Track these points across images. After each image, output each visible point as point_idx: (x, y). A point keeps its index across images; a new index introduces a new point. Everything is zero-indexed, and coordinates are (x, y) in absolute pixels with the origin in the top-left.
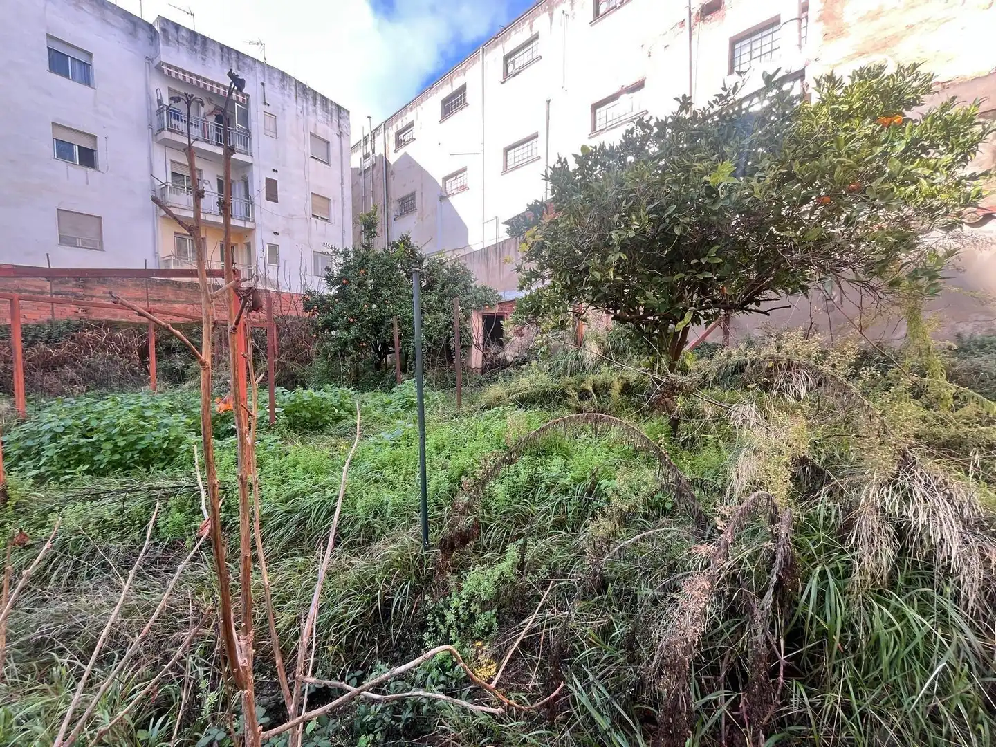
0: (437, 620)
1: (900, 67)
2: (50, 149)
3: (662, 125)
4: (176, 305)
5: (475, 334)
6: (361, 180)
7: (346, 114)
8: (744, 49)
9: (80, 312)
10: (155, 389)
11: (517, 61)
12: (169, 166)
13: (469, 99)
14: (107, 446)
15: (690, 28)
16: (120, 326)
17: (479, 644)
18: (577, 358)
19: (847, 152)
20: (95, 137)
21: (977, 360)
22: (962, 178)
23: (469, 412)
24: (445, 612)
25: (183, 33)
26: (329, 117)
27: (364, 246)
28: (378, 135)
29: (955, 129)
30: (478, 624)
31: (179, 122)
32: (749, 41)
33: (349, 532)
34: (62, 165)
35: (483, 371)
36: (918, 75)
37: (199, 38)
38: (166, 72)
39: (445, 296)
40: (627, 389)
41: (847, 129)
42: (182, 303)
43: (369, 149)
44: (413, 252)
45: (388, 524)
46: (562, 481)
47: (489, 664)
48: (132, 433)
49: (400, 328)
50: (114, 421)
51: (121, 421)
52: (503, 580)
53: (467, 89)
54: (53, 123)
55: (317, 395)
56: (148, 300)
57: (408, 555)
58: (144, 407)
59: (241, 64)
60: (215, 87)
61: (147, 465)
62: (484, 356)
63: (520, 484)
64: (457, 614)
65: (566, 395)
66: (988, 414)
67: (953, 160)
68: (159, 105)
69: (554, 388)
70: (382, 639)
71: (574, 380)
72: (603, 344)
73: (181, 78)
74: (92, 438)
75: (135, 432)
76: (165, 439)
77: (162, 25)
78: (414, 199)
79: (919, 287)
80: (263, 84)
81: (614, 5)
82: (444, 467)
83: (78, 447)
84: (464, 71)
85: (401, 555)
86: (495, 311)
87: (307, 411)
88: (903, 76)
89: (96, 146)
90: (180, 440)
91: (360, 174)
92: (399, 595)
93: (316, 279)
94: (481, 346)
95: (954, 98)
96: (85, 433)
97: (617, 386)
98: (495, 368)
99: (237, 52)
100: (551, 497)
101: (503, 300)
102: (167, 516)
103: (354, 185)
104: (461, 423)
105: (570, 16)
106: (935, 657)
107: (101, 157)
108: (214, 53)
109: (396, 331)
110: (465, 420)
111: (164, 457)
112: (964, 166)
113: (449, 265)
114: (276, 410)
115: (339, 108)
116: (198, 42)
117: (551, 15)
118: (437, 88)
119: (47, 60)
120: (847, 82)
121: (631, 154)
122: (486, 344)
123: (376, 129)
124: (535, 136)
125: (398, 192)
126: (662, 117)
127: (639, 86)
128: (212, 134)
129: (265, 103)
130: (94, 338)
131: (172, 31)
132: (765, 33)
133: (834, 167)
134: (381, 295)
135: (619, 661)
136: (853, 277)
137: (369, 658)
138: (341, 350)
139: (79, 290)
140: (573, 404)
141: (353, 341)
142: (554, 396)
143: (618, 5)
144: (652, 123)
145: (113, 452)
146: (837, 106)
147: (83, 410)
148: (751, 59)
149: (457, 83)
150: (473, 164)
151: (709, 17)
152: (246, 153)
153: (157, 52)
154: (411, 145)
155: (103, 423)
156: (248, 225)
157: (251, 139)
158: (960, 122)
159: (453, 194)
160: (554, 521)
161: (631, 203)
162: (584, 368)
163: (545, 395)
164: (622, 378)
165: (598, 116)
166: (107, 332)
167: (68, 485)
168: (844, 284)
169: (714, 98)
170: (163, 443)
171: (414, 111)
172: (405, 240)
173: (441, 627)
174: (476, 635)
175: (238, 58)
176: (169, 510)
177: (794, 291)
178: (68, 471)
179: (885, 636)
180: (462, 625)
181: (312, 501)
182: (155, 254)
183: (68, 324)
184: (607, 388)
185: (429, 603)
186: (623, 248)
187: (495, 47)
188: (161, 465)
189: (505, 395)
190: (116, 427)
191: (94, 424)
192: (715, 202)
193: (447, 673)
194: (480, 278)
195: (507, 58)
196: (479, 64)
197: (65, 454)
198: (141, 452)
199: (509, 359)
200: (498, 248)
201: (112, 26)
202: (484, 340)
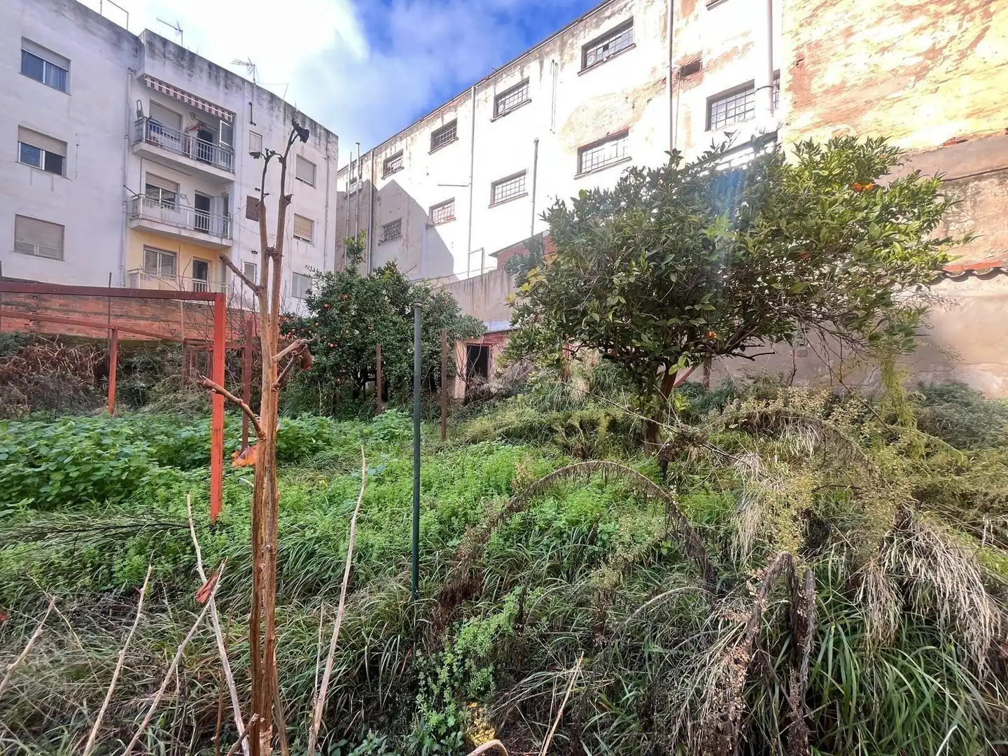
0: (429, 679)
1: (869, 140)
2: (14, 151)
3: (655, 175)
4: (142, 322)
5: (459, 364)
6: (347, 204)
7: (334, 139)
8: (720, 108)
9: (31, 324)
10: (112, 412)
11: (507, 101)
12: (144, 179)
13: (459, 133)
14: (58, 477)
15: (671, 86)
16: (76, 341)
17: (474, 705)
18: (563, 394)
19: (830, 215)
20: (65, 144)
21: (939, 409)
22: (928, 243)
23: (454, 445)
24: (438, 670)
25: (171, 49)
26: (318, 140)
27: (349, 271)
28: (366, 161)
29: (920, 198)
30: (473, 682)
31: (160, 136)
32: (724, 101)
33: (330, 577)
34: (25, 169)
35: (466, 402)
36: (885, 149)
37: (187, 54)
38: (149, 85)
39: (429, 324)
40: (613, 425)
41: (827, 193)
42: (147, 319)
43: (356, 174)
44: (399, 279)
45: (373, 569)
46: (556, 524)
47: (487, 729)
48: (86, 463)
49: (383, 355)
50: (67, 448)
51: (75, 448)
52: (500, 633)
53: (458, 125)
54: (19, 126)
55: (294, 423)
56: (109, 315)
57: (397, 605)
58: (102, 434)
59: (229, 82)
60: (200, 102)
61: (102, 499)
62: (468, 387)
63: (513, 526)
64: (451, 671)
65: (552, 431)
66: (957, 462)
67: (921, 226)
68: (138, 117)
69: (541, 424)
70: (368, 701)
71: (560, 415)
72: (588, 379)
73: (165, 92)
74: (40, 467)
75: (91, 461)
76: (124, 470)
77: (149, 39)
78: (399, 226)
79: (896, 343)
80: (250, 104)
81: (601, 58)
82: (433, 507)
83: (22, 477)
84: (455, 108)
85: (389, 605)
86: (480, 341)
87: (282, 440)
88: (872, 147)
89: (65, 152)
90: (141, 472)
91: (346, 198)
92: (387, 650)
93: (295, 301)
94: (465, 377)
95: (919, 171)
96: (32, 460)
97: (604, 423)
98: (478, 400)
99: (226, 72)
100: (545, 541)
101: (489, 330)
102: (124, 558)
103: (340, 209)
104: (446, 457)
105: (560, 65)
106: (946, 719)
107: (70, 165)
108: (201, 70)
109: (379, 358)
110: (450, 455)
111: (121, 489)
112: (928, 232)
113: (434, 293)
114: (250, 440)
115: (328, 133)
116: (186, 59)
117: (541, 63)
118: (428, 121)
119: (19, 62)
120: (824, 149)
121: (625, 201)
122: (469, 376)
123: (364, 155)
124: (523, 173)
125: (384, 217)
126: (654, 168)
127: (623, 134)
128: (194, 149)
129: (251, 123)
130: (46, 353)
131: (158, 45)
132: (738, 96)
133: (820, 229)
134: (364, 321)
135: (631, 727)
136: (834, 328)
137: (353, 724)
138: (319, 376)
139: (32, 301)
140: (560, 440)
141: (332, 367)
142: (540, 431)
143: (605, 59)
144: (645, 173)
145: (64, 483)
146: (818, 171)
147: (31, 435)
148: (726, 118)
149: (448, 118)
150: (461, 197)
151: (688, 77)
152: (228, 171)
153: (142, 65)
154: (399, 173)
155: (55, 451)
156: (225, 242)
157: (234, 157)
158: (925, 193)
159: (439, 224)
160: (549, 567)
161: (631, 250)
162: (570, 404)
163: (531, 429)
164: (609, 415)
165: (584, 159)
166: (60, 347)
167: (7, 520)
168: (827, 336)
169: (703, 155)
170: (122, 474)
171: (404, 140)
172: (391, 267)
173: (434, 686)
174: (472, 695)
175: (226, 76)
176: (126, 552)
177: (779, 339)
178: (10, 505)
179: (897, 697)
180: (456, 684)
181: (290, 544)
182: (121, 267)
183: (16, 336)
184: (593, 424)
185: (421, 660)
186: (622, 292)
187: (486, 88)
188: (118, 498)
189: (492, 430)
190: (69, 455)
191: (43, 451)
192: (711, 253)
193: (442, 741)
194: (465, 308)
195: (498, 98)
196: (470, 103)
197: (7, 485)
198: (95, 484)
199: (493, 390)
200: (484, 280)
201: (94, 34)
202: (468, 370)
